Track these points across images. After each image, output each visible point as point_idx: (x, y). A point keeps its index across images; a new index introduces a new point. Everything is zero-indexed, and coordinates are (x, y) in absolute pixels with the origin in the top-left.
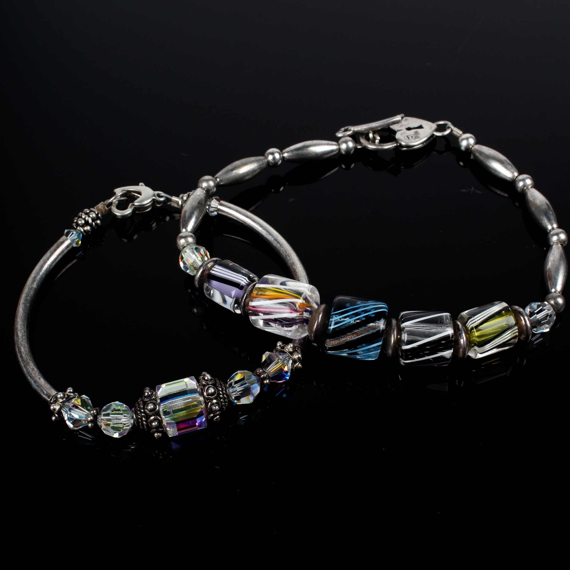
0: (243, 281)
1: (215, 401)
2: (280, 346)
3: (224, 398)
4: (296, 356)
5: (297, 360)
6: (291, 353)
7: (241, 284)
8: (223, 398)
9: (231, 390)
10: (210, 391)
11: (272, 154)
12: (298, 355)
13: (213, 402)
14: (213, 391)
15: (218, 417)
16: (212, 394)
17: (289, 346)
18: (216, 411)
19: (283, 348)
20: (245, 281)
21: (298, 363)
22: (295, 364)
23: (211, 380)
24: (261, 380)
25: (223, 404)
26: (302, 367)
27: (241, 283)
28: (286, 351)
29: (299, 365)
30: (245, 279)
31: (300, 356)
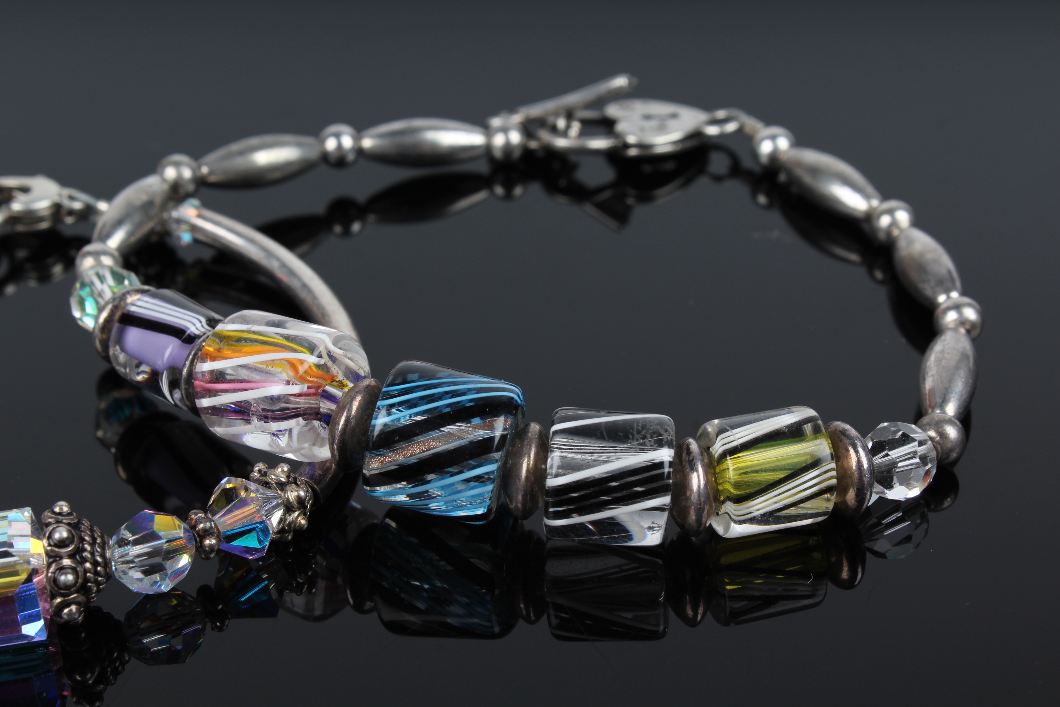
0: (194, 325)
1: (67, 562)
2: (260, 471)
3: (95, 564)
4: (292, 495)
5: (295, 503)
6: (282, 486)
7: (188, 332)
8: (92, 561)
9: (118, 552)
10: (57, 536)
11: (337, 136)
12: (297, 491)
13: (62, 563)
14: (65, 534)
15: (74, 608)
16: (62, 544)
17: (280, 470)
18: (68, 588)
19: (265, 474)
20: (199, 325)
21: (297, 513)
22: (290, 515)
23: (69, 514)
24: (198, 539)
25: (88, 574)
26: (306, 526)
27: (188, 329)
28: (272, 479)
29: (300, 518)
30: (201, 322)
31: (302, 493)
